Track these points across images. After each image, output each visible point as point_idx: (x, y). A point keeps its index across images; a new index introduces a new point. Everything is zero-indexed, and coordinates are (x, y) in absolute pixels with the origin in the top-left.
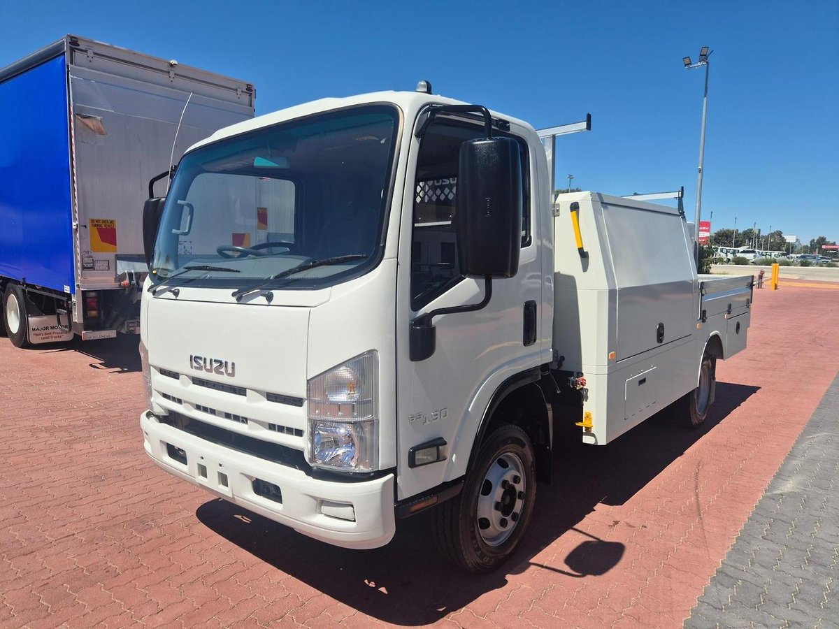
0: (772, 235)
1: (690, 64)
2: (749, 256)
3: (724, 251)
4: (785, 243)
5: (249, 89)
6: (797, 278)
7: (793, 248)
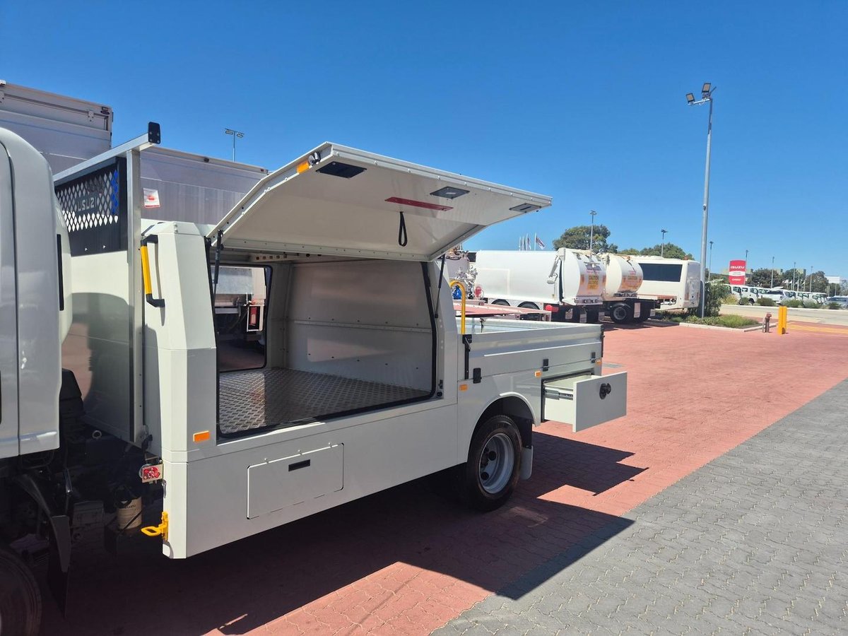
0: (814, 276)
1: (694, 100)
2: (776, 297)
3: (755, 291)
4: (827, 284)
5: (105, 112)
6: (817, 322)
7: (839, 289)
